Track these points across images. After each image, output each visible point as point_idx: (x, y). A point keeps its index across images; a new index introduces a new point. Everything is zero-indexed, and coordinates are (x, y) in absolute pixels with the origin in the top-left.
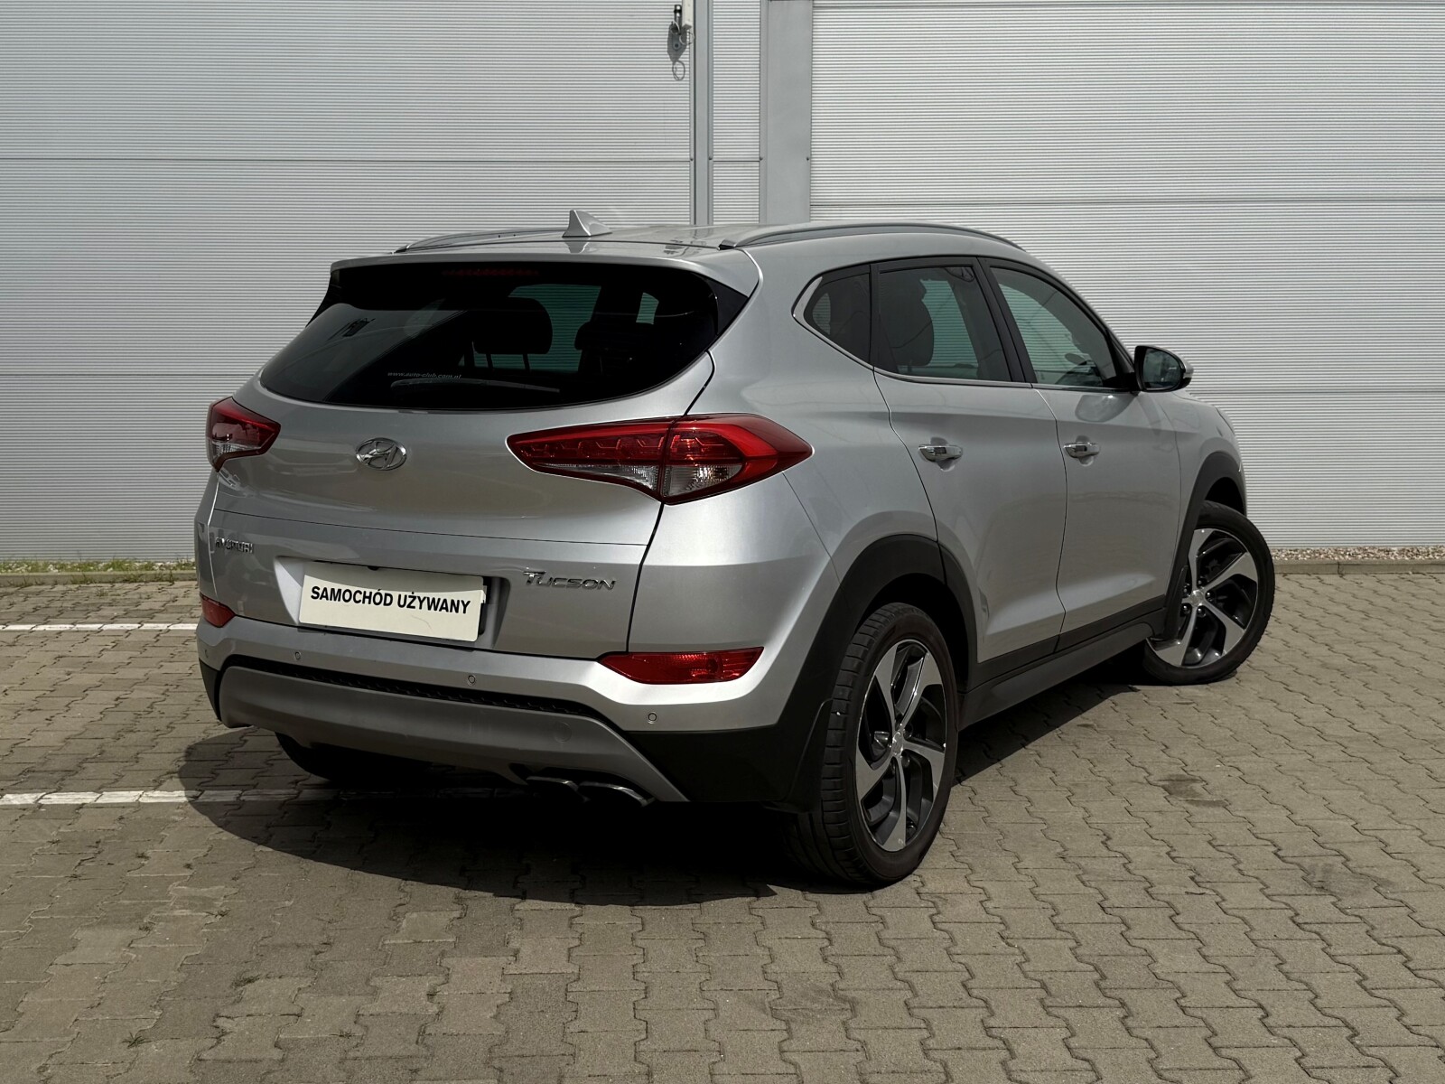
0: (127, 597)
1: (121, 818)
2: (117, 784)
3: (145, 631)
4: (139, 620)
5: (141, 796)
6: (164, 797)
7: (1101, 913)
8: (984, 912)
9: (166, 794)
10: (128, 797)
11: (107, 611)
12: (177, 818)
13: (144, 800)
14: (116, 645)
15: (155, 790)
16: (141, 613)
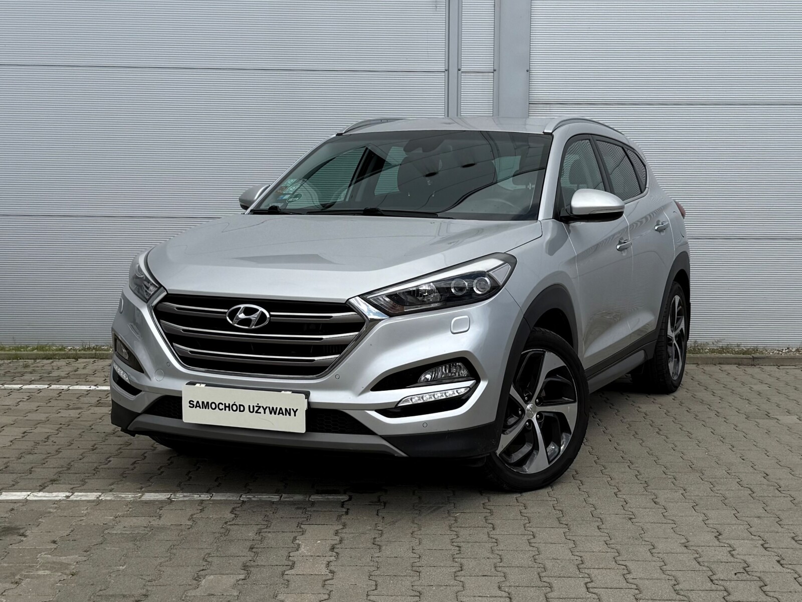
0: (43, 368)
1: (12, 509)
2: (13, 488)
3: (51, 389)
4: (48, 383)
5: (28, 496)
6: (45, 496)
7: (709, 584)
8: (625, 581)
9: (47, 494)
10: (19, 496)
11: (28, 377)
12: (51, 510)
13: (31, 498)
14: (29, 398)
15: (40, 491)
16: (51, 378)
